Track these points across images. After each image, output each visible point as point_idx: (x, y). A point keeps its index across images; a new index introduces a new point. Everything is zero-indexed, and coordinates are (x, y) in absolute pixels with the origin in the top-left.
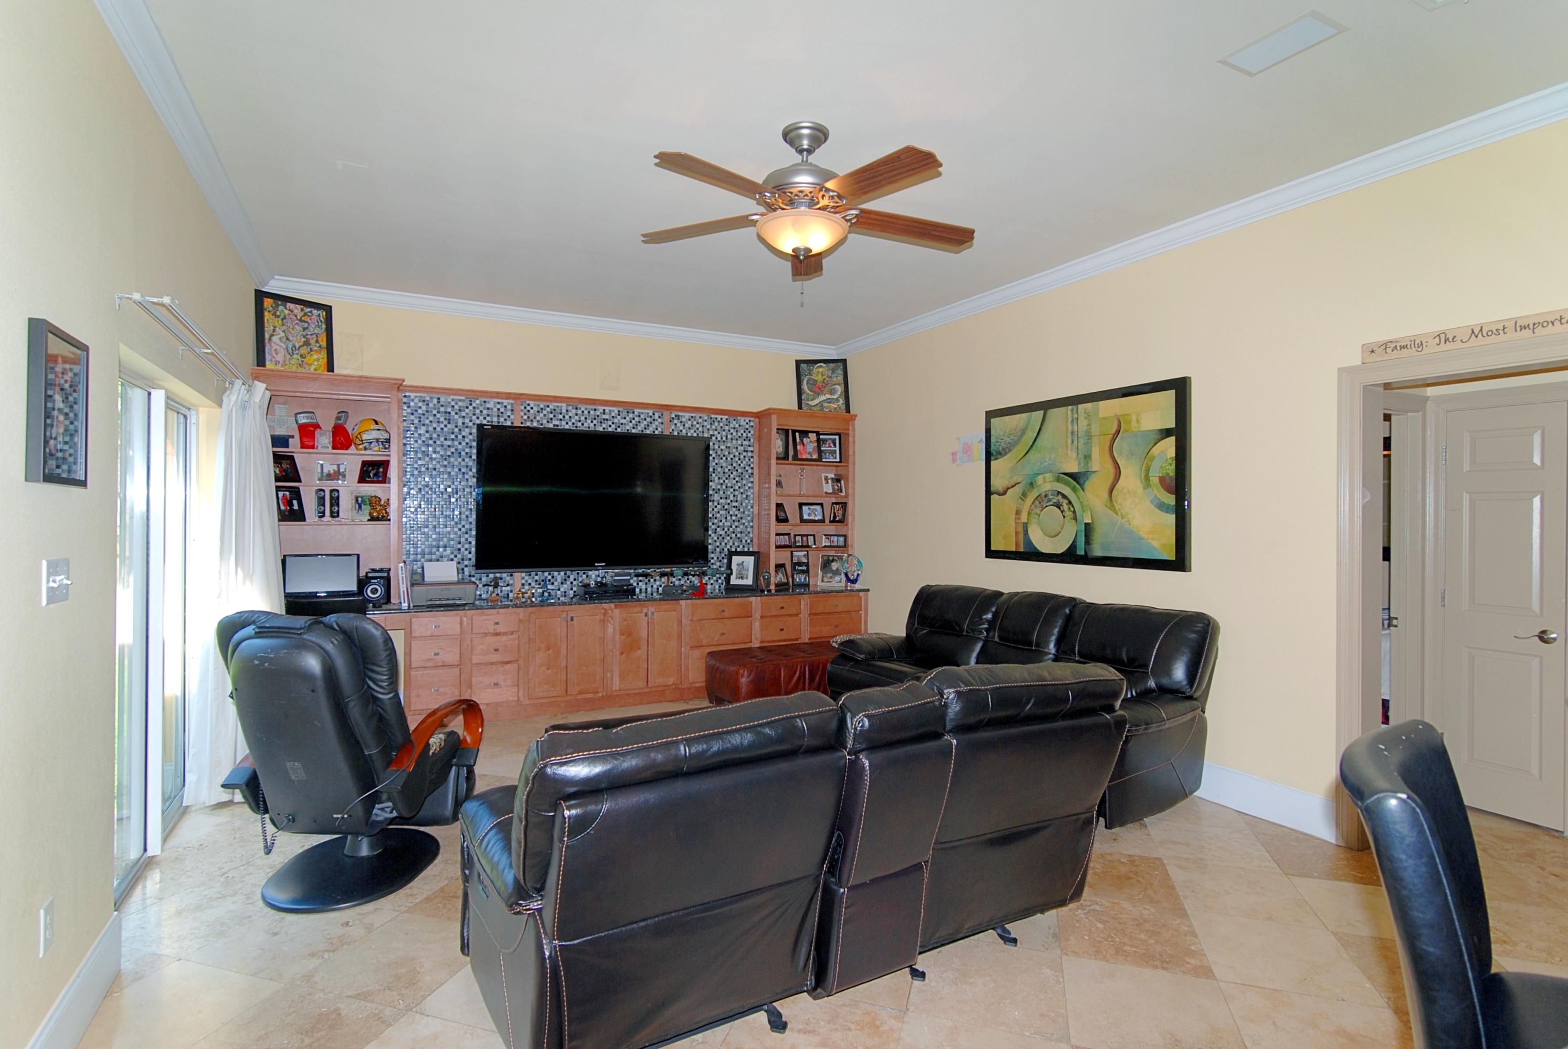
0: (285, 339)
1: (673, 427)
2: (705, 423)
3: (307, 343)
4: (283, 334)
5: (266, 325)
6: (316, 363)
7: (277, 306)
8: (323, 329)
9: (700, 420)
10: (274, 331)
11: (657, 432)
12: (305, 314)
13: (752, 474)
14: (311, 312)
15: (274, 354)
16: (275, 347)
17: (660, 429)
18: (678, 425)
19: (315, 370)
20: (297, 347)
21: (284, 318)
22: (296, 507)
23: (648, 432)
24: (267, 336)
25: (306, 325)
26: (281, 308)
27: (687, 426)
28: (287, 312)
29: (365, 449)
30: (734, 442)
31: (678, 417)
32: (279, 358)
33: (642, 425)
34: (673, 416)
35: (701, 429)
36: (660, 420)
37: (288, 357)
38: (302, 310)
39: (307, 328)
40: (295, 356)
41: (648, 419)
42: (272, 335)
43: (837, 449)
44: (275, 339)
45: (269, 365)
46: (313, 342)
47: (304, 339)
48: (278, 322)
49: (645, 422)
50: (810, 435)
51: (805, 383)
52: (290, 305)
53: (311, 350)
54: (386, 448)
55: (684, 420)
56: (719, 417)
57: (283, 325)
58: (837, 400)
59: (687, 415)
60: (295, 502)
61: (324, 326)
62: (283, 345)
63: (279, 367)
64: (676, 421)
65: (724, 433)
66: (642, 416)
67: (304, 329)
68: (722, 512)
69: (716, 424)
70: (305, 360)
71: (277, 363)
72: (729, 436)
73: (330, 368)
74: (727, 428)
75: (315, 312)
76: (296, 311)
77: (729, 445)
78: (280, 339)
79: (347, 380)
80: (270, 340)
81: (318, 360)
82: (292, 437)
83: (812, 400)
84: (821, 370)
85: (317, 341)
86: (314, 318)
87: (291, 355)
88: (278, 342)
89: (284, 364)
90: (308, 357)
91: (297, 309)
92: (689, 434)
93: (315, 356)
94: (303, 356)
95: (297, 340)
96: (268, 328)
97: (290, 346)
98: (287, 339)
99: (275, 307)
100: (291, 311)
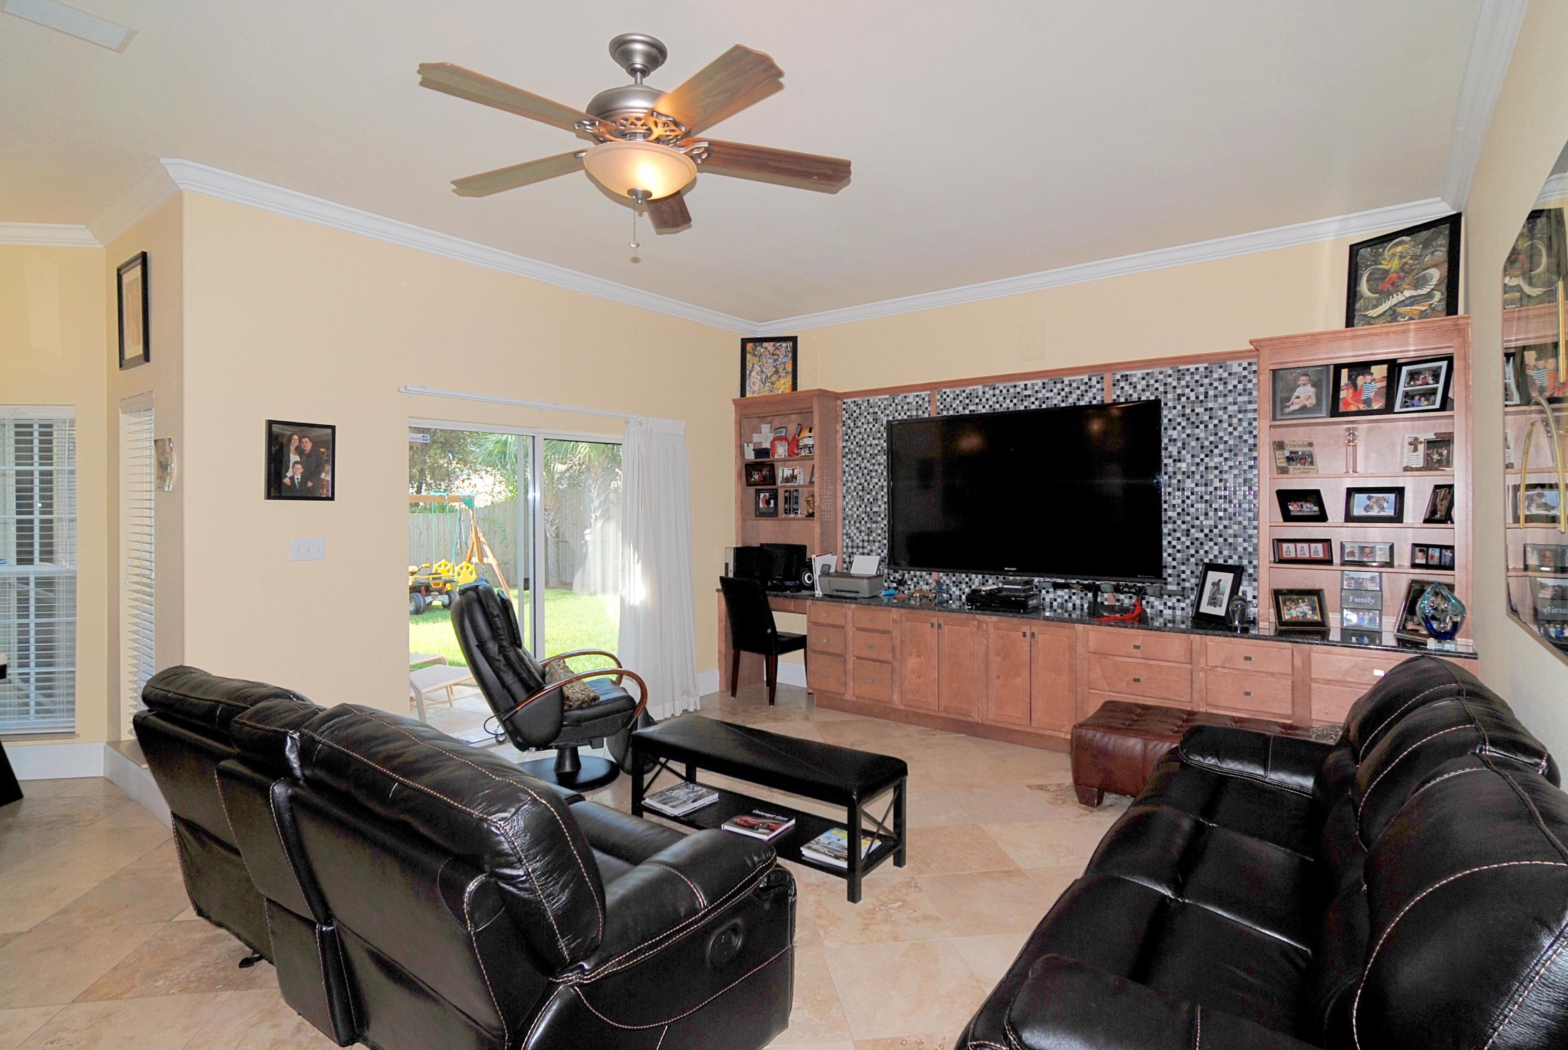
0: (760, 373)
1: (1118, 392)
2: (1169, 380)
3: (777, 372)
4: (759, 369)
5: (748, 364)
6: (783, 387)
7: (756, 347)
8: (790, 358)
9: (1161, 377)
10: (753, 367)
11: (1094, 402)
12: (777, 349)
13: (1255, 445)
14: (781, 346)
15: (752, 386)
16: (753, 380)
17: (1099, 398)
18: (1127, 388)
19: (783, 391)
20: (770, 376)
21: (761, 355)
22: (772, 505)
23: (1082, 403)
24: (748, 372)
25: (776, 357)
26: (759, 348)
27: (1139, 387)
28: (762, 350)
30: (1220, 400)
31: (1125, 377)
32: (756, 388)
33: (1074, 396)
34: (1118, 377)
35: (1161, 389)
36: (1099, 386)
37: (762, 386)
38: (774, 346)
39: (777, 359)
40: (768, 384)
41: (1083, 388)
42: (751, 371)
43: (1440, 386)
44: (754, 374)
45: (748, 395)
46: (781, 370)
47: (774, 369)
48: (757, 360)
49: (1079, 392)
50: (1374, 369)
51: (1365, 278)
52: (765, 344)
53: (780, 377)
55: (1134, 380)
56: (1192, 368)
57: (759, 361)
58: (1430, 295)
59: (1139, 373)
60: (772, 502)
61: (790, 355)
62: (761, 377)
63: (755, 395)
64: (1122, 384)
65: (1202, 390)
66: (1074, 385)
67: (775, 361)
68: (1201, 506)
69: (1188, 378)
70: (775, 386)
71: (754, 392)
72: (1211, 393)
73: (795, 387)
74: (1206, 381)
75: (784, 345)
76: (769, 348)
77: (1210, 405)
78: (757, 373)
80: (750, 375)
81: (785, 384)
83: (1375, 307)
84: (1399, 249)
85: (784, 369)
86: (783, 350)
87: (764, 384)
88: (755, 377)
89: (759, 392)
90: (777, 383)
91: (769, 346)
92: (1143, 398)
93: (782, 381)
94: (773, 383)
95: (769, 371)
96: (749, 366)
97: (764, 377)
98: (762, 372)
99: (754, 349)
100: (766, 348)
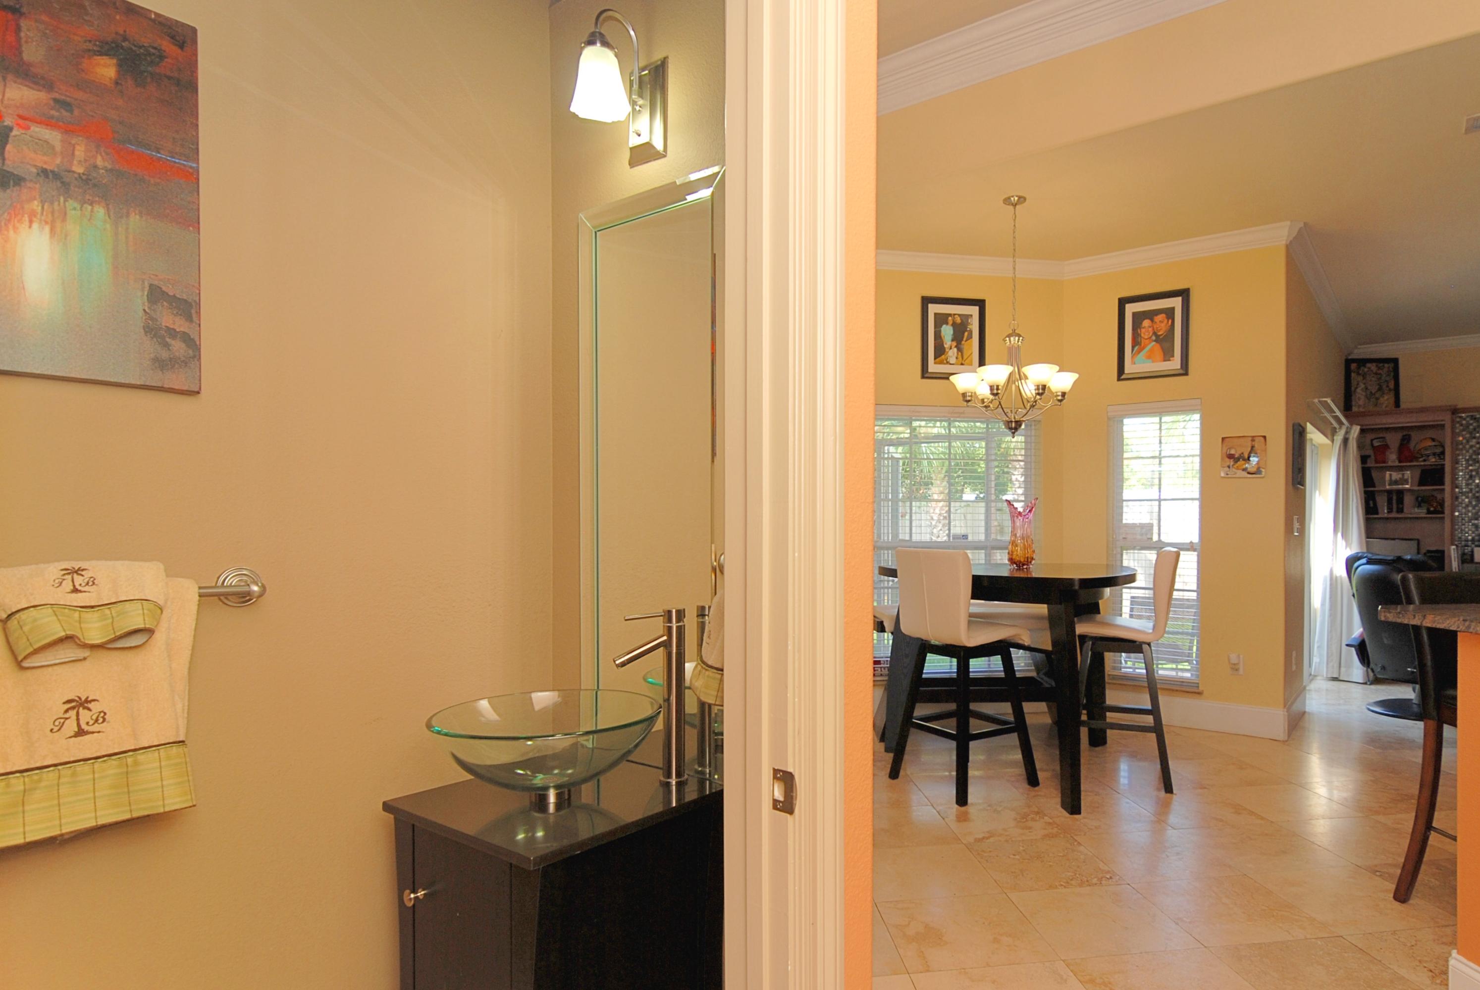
0: (1364, 389)
3: (1380, 389)
4: (1363, 386)
5: (1352, 381)
6: (1386, 402)
8: (1392, 377)
10: (1358, 384)
12: (1379, 368)
14: (1383, 366)
15: (1357, 400)
16: (1358, 395)
19: (1386, 407)
20: (1373, 392)
21: (1365, 374)
22: (1372, 505)
24: (1353, 389)
25: (1379, 376)
26: (1362, 368)
28: (1366, 369)
29: (1425, 461)
32: (1361, 403)
37: (1367, 401)
38: (1377, 366)
39: (1381, 378)
40: (1372, 400)
42: (1356, 388)
44: (1359, 390)
45: (1355, 409)
46: (1384, 387)
47: (1377, 387)
48: (1360, 378)
52: (1368, 365)
53: (1382, 394)
54: (1441, 459)
57: (1363, 379)
60: (1371, 502)
61: (1393, 374)
62: (1364, 394)
63: (1362, 410)
67: (1378, 379)
70: (1379, 401)
71: (1359, 406)
73: (1397, 404)
75: (1386, 365)
78: (1361, 389)
79: (1410, 411)
80: (1355, 391)
81: (1388, 399)
82: (1369, 456)
85: (1388, 386)
86: (1385, 370)
87: (1369, 399)
88: (1360, 392)
89: (1364, 406)
90: (1381, 399)
91: (1373, 367)
93: (1386, 397)
94: (1377, 399)
95: (1374, 388)
96: (1354, 383)
97: (1368, 393)
98: (1367, 389)
99: (1359, 368)
100: (1369, 368)
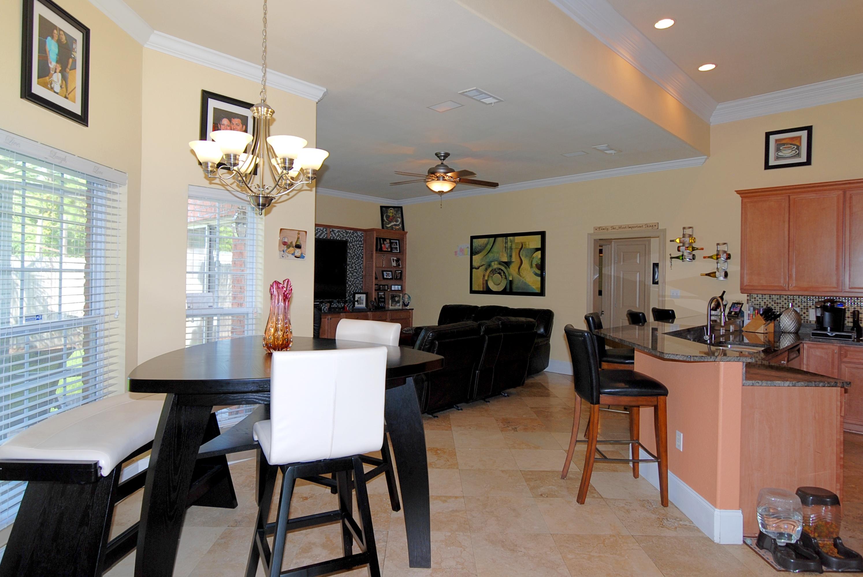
1: (331, 235)
2: (344, 234)
9: (342, 232)
11: (324, 238)
13: (363, 257)
17: (325, 236)
18: (333, 234)
23: (321, 237)
27: (336, 235)
30: (356, 242)
31: (333, 231)
33: (319, 234)
34: (331, 230)
35: (342, 236)
36: (326, 232)
41: (321, 232)
43: (398, 246)
49: (320, 233)
50: (387, 240)
51: (385, 216)
55: (335, 232)
56: (349, 231)
58: (399, 225)
59: (337, 230)
64: (332, 233)
65: (351, 239)
66: (319, 230)
68: (350, 274)
69: (348, 234)
72: (354, 240)
74: (352, 236)
77: (353, 244)
83: (388, 224)
84: (391, 211)
92: (337, 239)
